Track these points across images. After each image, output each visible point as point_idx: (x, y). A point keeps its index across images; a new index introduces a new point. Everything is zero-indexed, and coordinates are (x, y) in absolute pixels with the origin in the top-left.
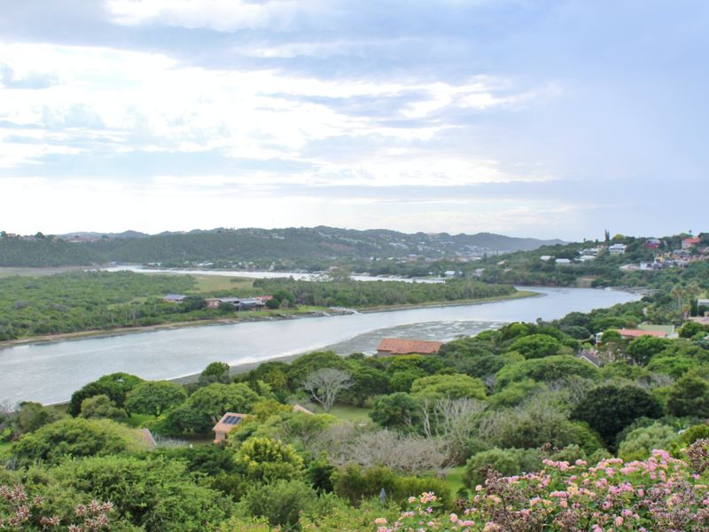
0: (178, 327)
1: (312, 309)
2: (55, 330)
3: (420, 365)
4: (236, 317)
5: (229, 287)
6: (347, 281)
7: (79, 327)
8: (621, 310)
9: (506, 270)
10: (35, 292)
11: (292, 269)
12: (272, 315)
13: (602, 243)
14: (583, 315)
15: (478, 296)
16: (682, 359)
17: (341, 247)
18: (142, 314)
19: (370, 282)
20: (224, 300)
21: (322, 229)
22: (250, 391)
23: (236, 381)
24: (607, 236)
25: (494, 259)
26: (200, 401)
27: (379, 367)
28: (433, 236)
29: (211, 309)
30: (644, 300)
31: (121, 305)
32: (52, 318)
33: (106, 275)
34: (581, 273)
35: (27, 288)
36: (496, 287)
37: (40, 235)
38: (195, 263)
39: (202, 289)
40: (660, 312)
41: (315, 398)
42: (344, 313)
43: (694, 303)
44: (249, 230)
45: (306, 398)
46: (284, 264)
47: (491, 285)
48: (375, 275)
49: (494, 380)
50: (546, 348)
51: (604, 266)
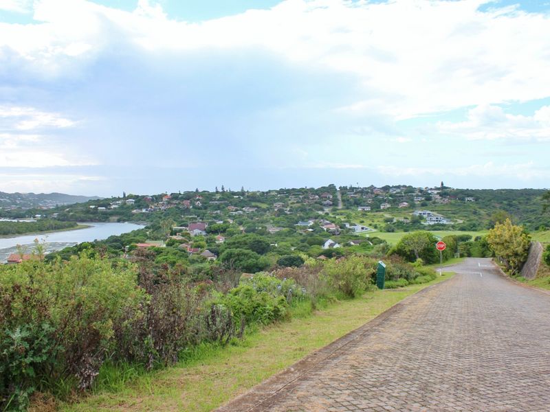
8: (136, 233)
9: (71, 214)
13: (122, 199)
14: (117, 237)
15: (57, 228)
16: (171, 257)
24: (124, 195)
25: (63, 208)
30: (146, 228)
34: (112, 214)
36: (65, 223)
40: (155, 234)
43: (171, 229)
47: (64, 222)
51: (123, 211)
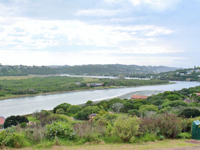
0: (79, 91)
1: (114, 87)
2: (48, 91)
3: (142, 102)
4: (94, 89)
5: (92, 80)
6: (124, 79)
7: (54, 91)
8: (197, 88)
9: (167, 76)
10: (42, 81)
11: (109, 76)
12: (104, 88)
13: (193, 69)
14: (187, 89)
15: (159, 83)
17: (122, 69)
18: (70, 88)
19: (130, 79)
20: (91, 84)
21: (117, 65)
22: (98, 108)
23: (95, 106)
24: (195, 67)
25: (164, 73)
26: (85, 110)
27: (131, 102)
28: (147, 67)
29: (88, 86)
31: (65, 85)
32: (47, 88)
33: (60, 77)
34: (187, 77)
35: (40, 80)
36: (164, 81)
37: (43, 66)
38: (83, 74)
39: (85, 81)
41: (115, 110)
42: (123, 88)
44: (97, 65)
45: (112, 110)
46: (107, 74)
47: (162, 81)
48: (131, 77)
49: (161, 106)
50: (176, 98)
51: (194, 75)
